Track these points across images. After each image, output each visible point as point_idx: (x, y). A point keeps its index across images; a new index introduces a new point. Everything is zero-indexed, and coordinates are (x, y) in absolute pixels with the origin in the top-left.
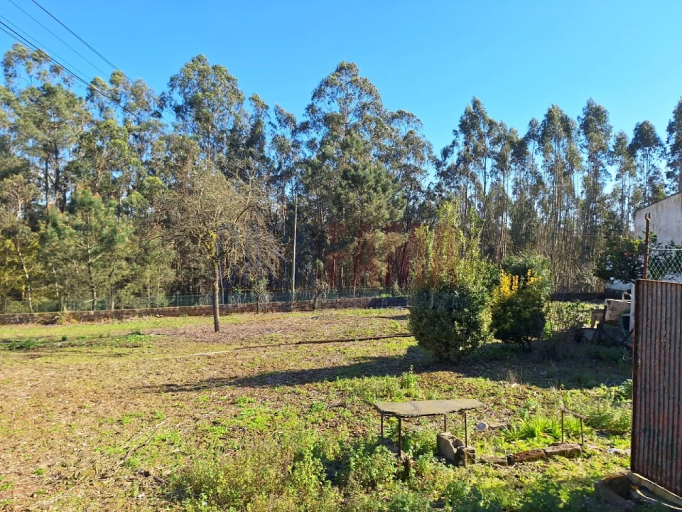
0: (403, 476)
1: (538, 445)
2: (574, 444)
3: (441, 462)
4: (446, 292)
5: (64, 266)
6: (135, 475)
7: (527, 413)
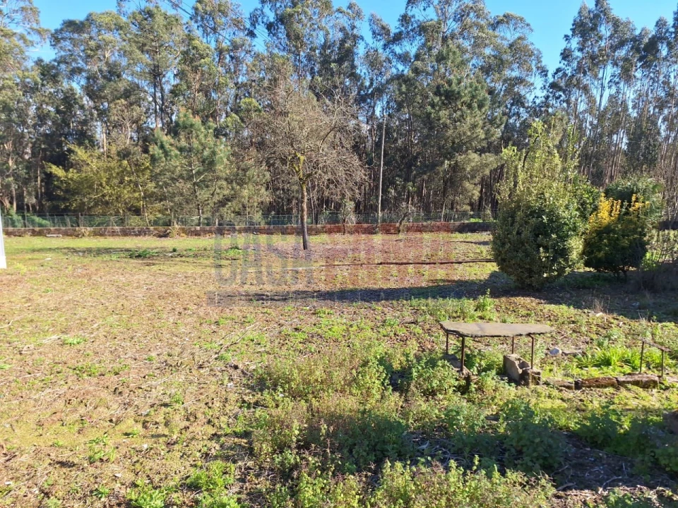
0: (463, 390)
1: (612, 373)
2: (653, 375)
3: (504, 380)
4: (533, 217)
5: (173, 185)
6: (226, 367)
7: (606, 343)
